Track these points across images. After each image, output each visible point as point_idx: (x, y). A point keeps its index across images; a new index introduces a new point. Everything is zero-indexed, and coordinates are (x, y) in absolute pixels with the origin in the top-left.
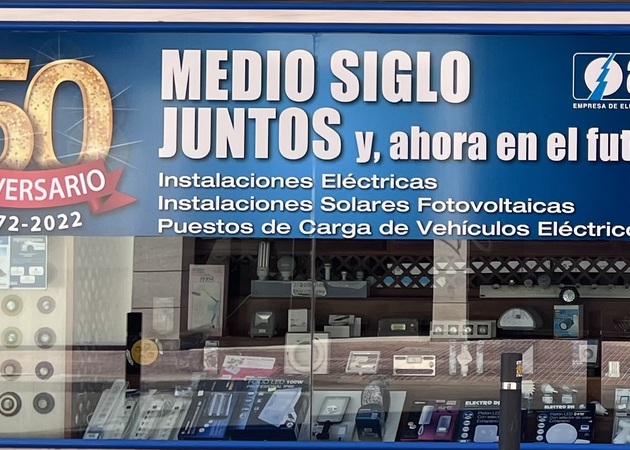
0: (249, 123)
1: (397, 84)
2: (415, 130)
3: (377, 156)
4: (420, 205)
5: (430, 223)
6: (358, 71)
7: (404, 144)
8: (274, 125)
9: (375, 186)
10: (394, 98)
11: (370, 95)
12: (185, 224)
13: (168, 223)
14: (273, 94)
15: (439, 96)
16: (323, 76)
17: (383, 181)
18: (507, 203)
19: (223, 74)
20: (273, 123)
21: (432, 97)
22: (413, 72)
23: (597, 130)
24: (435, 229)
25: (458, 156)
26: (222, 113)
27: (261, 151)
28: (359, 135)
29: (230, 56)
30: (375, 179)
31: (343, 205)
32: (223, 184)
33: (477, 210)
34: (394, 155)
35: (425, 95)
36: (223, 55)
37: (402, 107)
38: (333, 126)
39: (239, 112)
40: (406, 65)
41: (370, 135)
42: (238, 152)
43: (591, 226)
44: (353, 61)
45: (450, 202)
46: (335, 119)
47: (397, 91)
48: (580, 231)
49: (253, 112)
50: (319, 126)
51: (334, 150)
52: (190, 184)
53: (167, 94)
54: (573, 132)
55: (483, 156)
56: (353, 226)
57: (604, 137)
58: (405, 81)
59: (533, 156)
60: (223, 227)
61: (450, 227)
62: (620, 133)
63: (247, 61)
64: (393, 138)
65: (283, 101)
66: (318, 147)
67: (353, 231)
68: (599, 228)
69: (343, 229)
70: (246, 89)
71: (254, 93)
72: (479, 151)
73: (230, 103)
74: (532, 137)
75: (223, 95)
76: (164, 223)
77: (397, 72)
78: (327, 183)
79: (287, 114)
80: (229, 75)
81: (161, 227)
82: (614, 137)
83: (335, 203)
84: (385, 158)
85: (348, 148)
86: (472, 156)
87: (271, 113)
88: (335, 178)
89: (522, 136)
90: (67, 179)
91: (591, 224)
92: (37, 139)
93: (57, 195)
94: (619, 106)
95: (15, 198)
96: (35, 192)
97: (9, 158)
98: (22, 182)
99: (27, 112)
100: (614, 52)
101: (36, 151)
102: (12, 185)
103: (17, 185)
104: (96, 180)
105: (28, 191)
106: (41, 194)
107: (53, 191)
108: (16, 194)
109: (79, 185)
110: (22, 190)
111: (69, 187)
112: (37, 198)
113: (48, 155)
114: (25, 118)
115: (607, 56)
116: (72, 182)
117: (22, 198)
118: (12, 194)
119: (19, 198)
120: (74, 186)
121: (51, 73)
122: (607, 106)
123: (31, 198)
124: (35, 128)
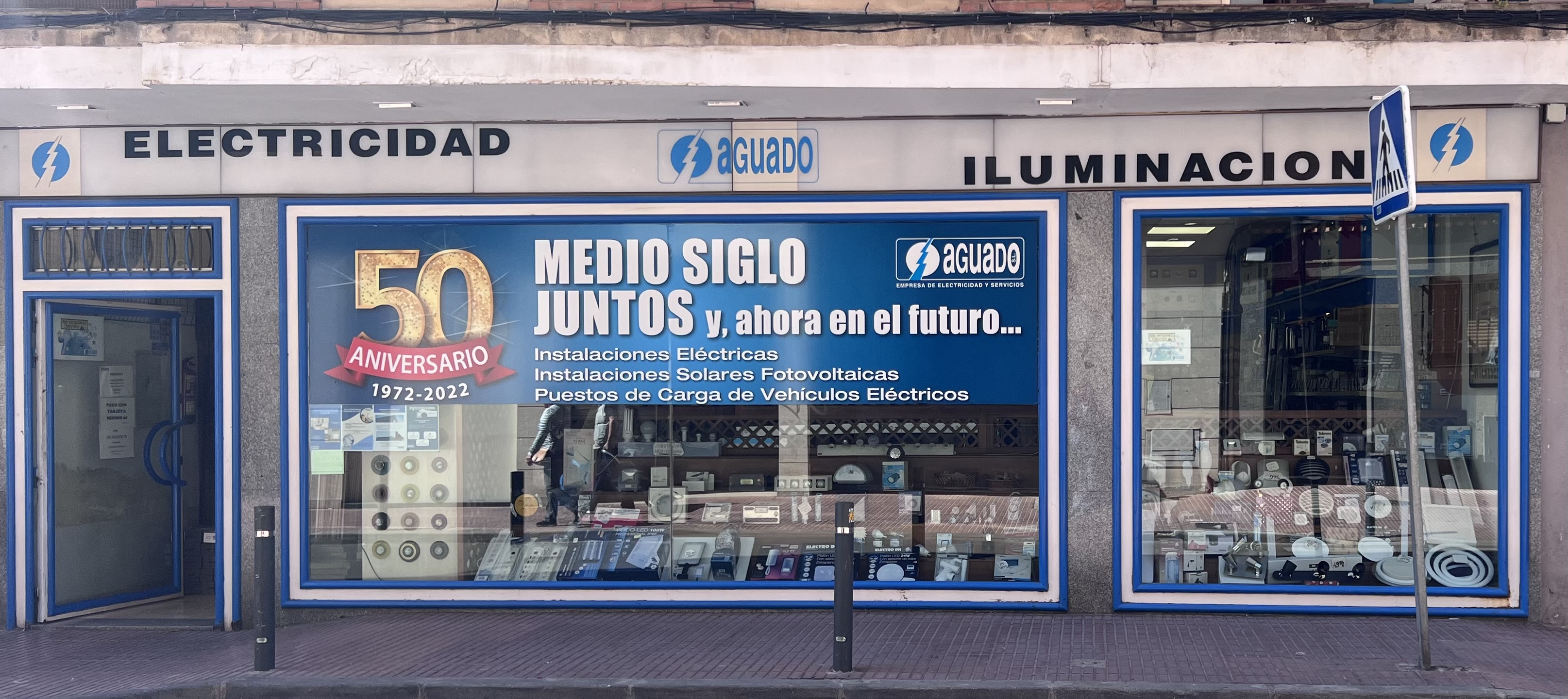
0: (613, 304)
1: (741, 268)
2: (758, 308)
3: (725, 332)
4: (764, 374)
5: (773, 390)
6: (707, 257)
7: (748, 321)
8: (634, 305)
9: (724, 358)
10: (739, 280)
11: (718, 278)
12: (559, 393)
13: (543, 392)
14: (633, 278)
15: (778, 278)
16: (676, 263)
17: (730, 353)
18: (840, 372)
19: (589, 261)
20: (633, 304)
21: (772, 279)
22: (755, 257)
23: (917, 306)
24: (777, 396)
25: (796, 331)
26: (589, 295)
27: (624, 328)
28: (709, 313)
29: (594, 245)
30: (723, 351)
31: (696, 375)
32: (591, 358)
33: (813, 378)
34: (740, 331)
35: (766, 278)
36: (588, 244)
37: (746, 289)
38: (686, 306)
39: (603, 294)
40: (748, 250)
41: (718, 313)
42: (603, 330)
43: (913, 392)
44: (702, 248)
45: (790, 372)
46: (687, 299)
47: (741, 274)
48: (904, 396)
49: (615, 295)
50: (674, 306)
51: (687, 328)
52: (562, 358)
53: (540, 279)
54: (896, 308)
55: (817, 331)
56: (706, 393)
57: (924, 313)
58: (748, 265)
59: (861, 331)
60: (592, 396)
61: (790, 393)
62: (938, 309)
63: (609, 249)
64: (739, 316)
65: (641, 285)
66: (673, 323)
67: (705, 398)
68: (921, 393)
69: (697, 396)
70: (609, 274)
71: (616, 278)
72: (814, 327)
73: (595, 287)
74: (861, 313)
75: (589, 279)
76: (540, 392)
77: (741, 257)
78: (682, 356)
79: (645, 296)
80: (594, 261)
81: (537, 395)
82: (933, 312)
83: (689, 373)
84: (732, 334)
85: (699, 324)
86: (808, 331)
87: (632, 295)
88: (689, 351)
89: (852, 313)
90: (455, 354)
91: (913, 390)
92: (428, 320)
93: (446, 369)
94: (936, 285)
95: (409, 372)
96: (426, 365)
97: (403, 336)
98: (416, 357)
99: (418, 296)
100: (931, 237)
101: (427, 330)
102: (407, 360)
103: (411, 360)
104: (480, 355)
105: (421, 365)
106: (432, 368)
107: (443, 365)
108: (411, 368)
109: (465, 360)
110: (416, 365)
111: (456, 361)
112: (430, 372)
113: (438, 334)
114: (417, 302)
115: (925, 241)
116: (459, 357)
117: (416, 372)
118: (407, 368)
119: (413, 371)
120: (461, 361)
121: (439, 262)
122: (926, 285)
123: (423, 372)
124: (426, 310)
